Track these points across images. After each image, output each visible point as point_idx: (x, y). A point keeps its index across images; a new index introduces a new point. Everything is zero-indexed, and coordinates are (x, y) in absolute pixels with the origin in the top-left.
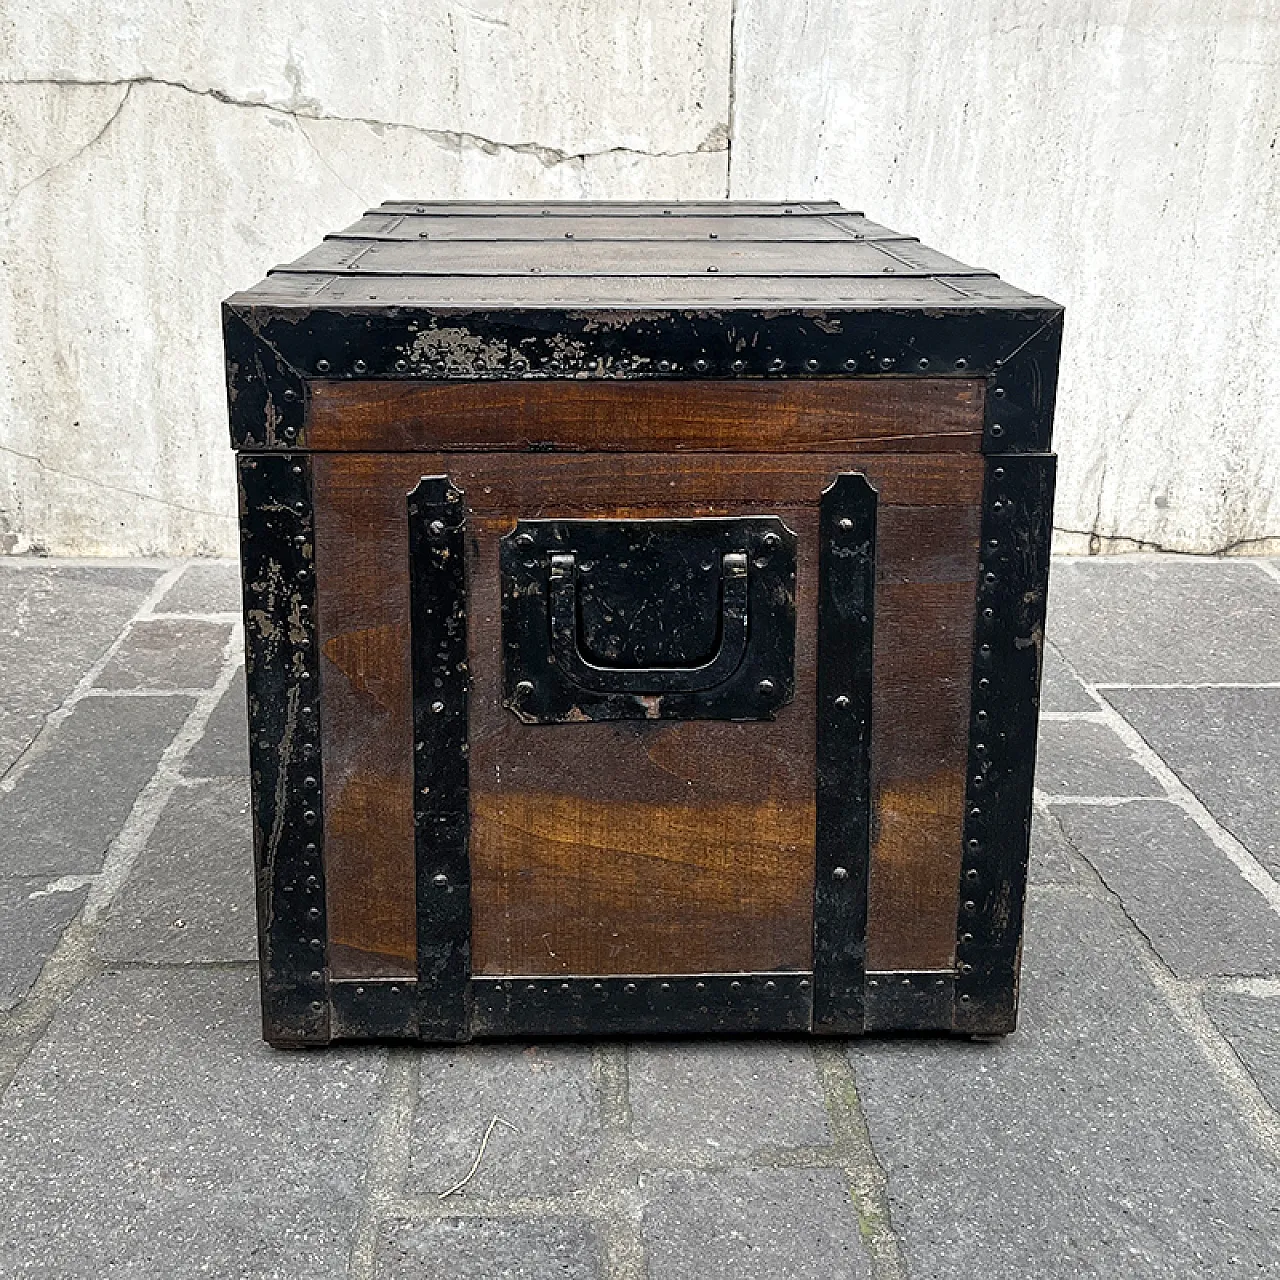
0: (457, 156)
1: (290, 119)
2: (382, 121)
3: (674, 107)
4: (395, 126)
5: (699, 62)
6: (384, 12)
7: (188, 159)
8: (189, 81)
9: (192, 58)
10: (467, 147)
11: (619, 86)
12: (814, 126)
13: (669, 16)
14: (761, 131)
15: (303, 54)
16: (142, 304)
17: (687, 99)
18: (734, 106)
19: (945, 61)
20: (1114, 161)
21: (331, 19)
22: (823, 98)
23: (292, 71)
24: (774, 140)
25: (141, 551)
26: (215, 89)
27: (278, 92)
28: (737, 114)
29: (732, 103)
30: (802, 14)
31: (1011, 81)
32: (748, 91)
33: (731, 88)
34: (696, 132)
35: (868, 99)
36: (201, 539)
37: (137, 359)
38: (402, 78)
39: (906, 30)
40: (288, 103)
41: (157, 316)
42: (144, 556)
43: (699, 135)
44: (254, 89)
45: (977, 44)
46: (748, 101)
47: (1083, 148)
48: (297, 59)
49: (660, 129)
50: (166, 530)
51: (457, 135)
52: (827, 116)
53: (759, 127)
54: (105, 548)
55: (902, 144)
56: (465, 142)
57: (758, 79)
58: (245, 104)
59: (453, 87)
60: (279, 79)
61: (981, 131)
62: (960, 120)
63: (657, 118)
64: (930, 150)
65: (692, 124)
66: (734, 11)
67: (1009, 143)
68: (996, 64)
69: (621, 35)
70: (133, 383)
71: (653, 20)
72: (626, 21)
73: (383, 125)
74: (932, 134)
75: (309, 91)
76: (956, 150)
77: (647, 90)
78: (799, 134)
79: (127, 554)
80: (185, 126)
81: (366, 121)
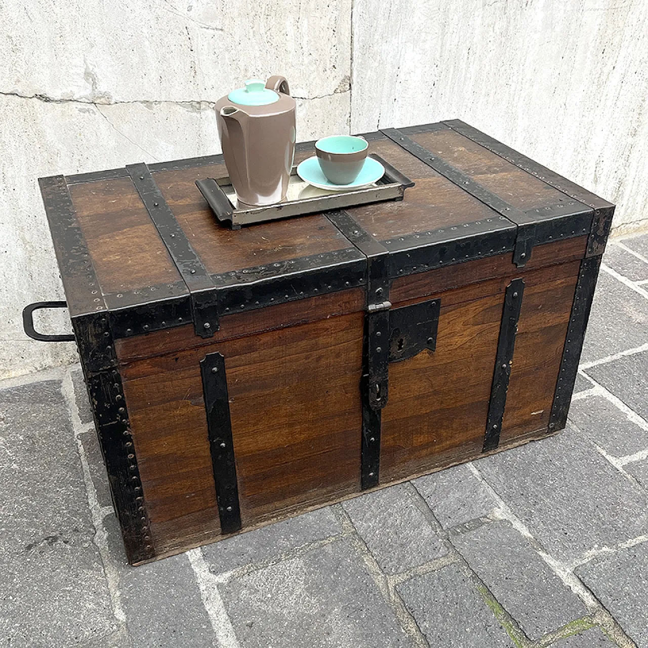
0: (198, 115)
1: (92, 107)
2: (151, 100)
3: (321, 69)
4: (160, 102)
5: (334, 41)
6: (145, 30)
7: (27, 141)
8: (19, 91)
9: (18, 75)
10: (205, 109)
11: (290, 61)
12: (394, 71)
13: (317, 15)
14: (367, 77)
15: (95, 63)
16: (13, 235)
17: (328, 64)
18: (353, 64)
19: (460, 25)
20: (535, 70)
21: (111, 38)
22: (399, 56)
23: (89, 76)
24: (373, 81)
25: (36, 369)
26: (39, 94)
27: (82, 90)
28: (355, 69)
29: (352, 63)
30: (388, 6)
31: (491, 33)
32: (360, 54)
33: (352, 55)
34: (333, 83)
35: (421, 52)
36: (71, 354)
37: (15, 266)
38: (160, 72)
39: (441, 10)
40: (90, 97)
41: (23, 239)
42: (39, 371)
43: (335, 84)
44: (65, 90)
45: (476, 14)
46: (360, 61)
47: (521, 65)
48: (91, 67)
49: (314, 84)
50: (49, 355)
51: (198, 103)
52: (401, 64)
53: (366, 75)
54: (14, 372)
55: (437, 75)
56: (203, 106)
57: (366, 47)
58: (61, 101)
59: (193, 73)
60: (82, 82)
61: (475, 62)
62: (466, 58)
63: (312, 76)
64: (450, 76)
65: (331, 78)
66: (352, 8)
67: (488, 68)
68: (484, 24)
69: (290, 28)
70: (15, 281)
71: (308, 18)
72: (292, 21)
73: (152, 103)
74: (452, 68)
75: (102, 87)
76: (463, 75)
77: (306, 61)
78: (387, 76)
79: (28, 372)
80: (22, 120)
81: (142, 102)
